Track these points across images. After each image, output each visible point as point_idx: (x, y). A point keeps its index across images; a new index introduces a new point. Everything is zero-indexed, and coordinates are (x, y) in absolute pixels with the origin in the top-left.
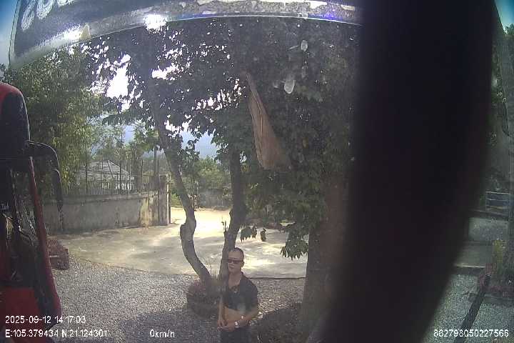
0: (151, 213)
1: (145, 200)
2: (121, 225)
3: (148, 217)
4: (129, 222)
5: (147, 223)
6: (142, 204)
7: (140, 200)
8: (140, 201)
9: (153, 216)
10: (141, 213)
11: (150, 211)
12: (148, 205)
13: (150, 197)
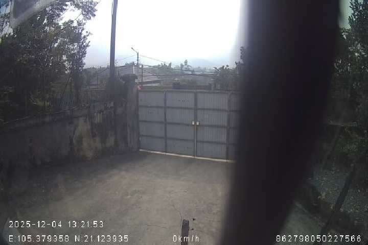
0: (98, 139)
1: (81, 121)
3: (89, 147)
6: (76, 126)
9: (103, 141)
10: (74, 141)
11: (94, 136)
12: (89, 127)
13: (95, 112)
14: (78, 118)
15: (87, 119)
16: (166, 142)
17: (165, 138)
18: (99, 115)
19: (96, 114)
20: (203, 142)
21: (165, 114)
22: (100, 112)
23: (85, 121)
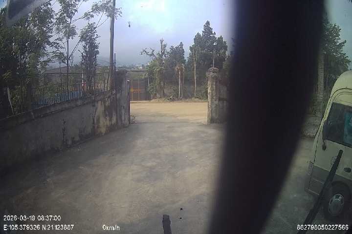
0: (108, 118)
1: (100, 102)
2: (70, 142)
3: (104, 123)
4: (80, 137)
5: (103, 130)
6: (97, 109)
7: (93, 103)
8: (94, 106)
9: (110, 120)
10: (95, 120)
11: (106, 116)
12: (103, 109)
14: (98, 101)
15: (103, 103)
22: (109, 97)
23: (101, 104)
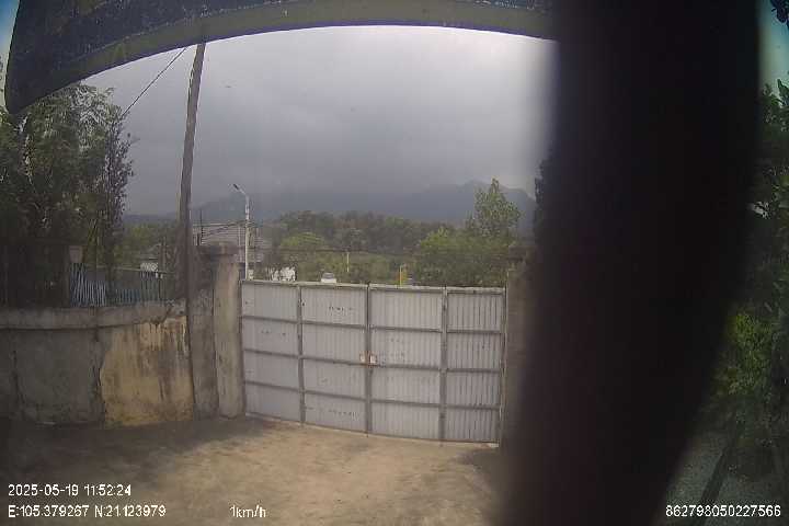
6: (106, 348)
7: (93, 332)
8: (96, 339)
10: (103, 379)
13: (146, 321)
14: (109, 329)
15: (129, 332)
16: (302, 402)
17: (302, 391)
18: (154, 326)
19: (147, 325)
20: (387, 402)
21: (300, 338)
22: (157, 321)
23: (125, 339)
